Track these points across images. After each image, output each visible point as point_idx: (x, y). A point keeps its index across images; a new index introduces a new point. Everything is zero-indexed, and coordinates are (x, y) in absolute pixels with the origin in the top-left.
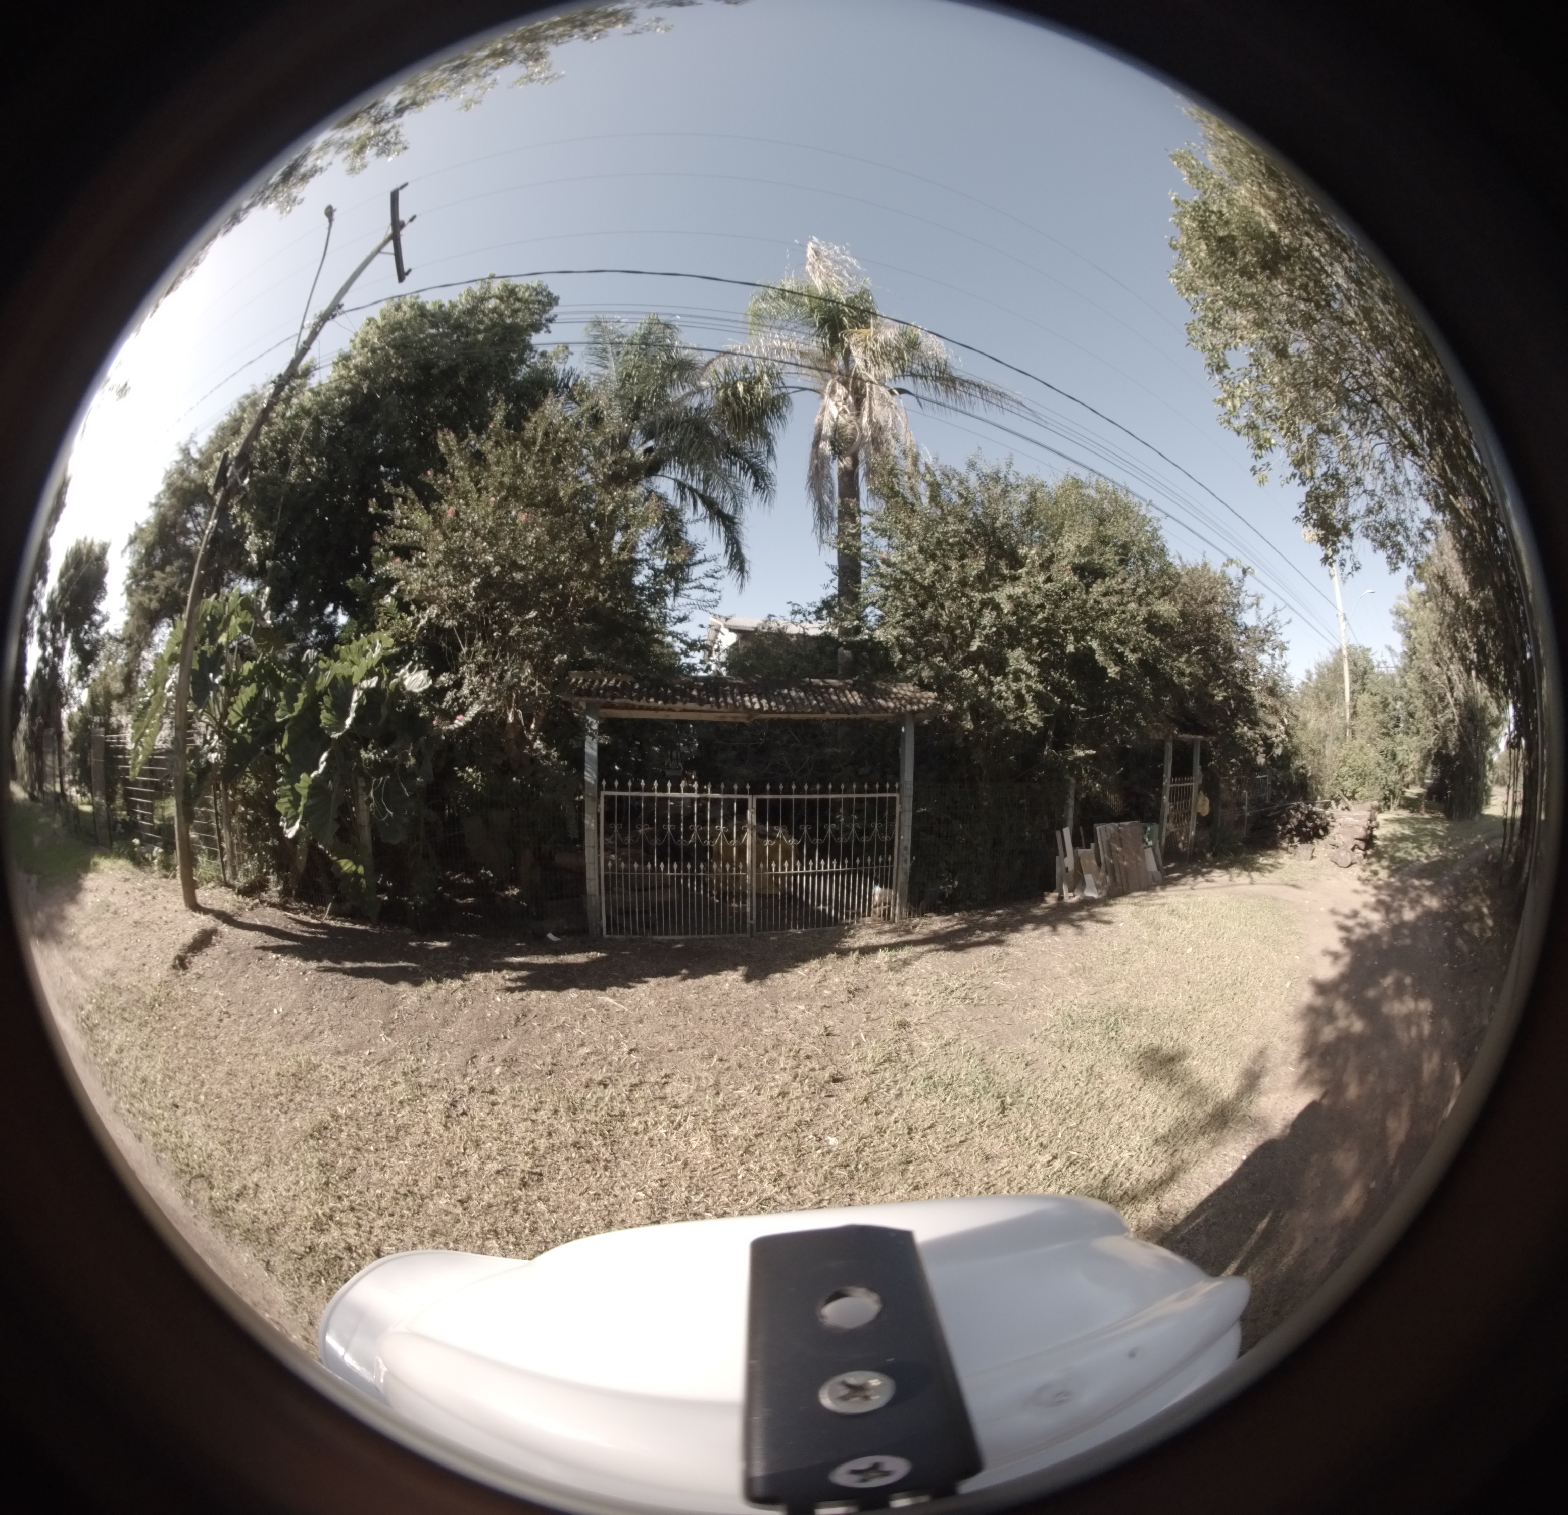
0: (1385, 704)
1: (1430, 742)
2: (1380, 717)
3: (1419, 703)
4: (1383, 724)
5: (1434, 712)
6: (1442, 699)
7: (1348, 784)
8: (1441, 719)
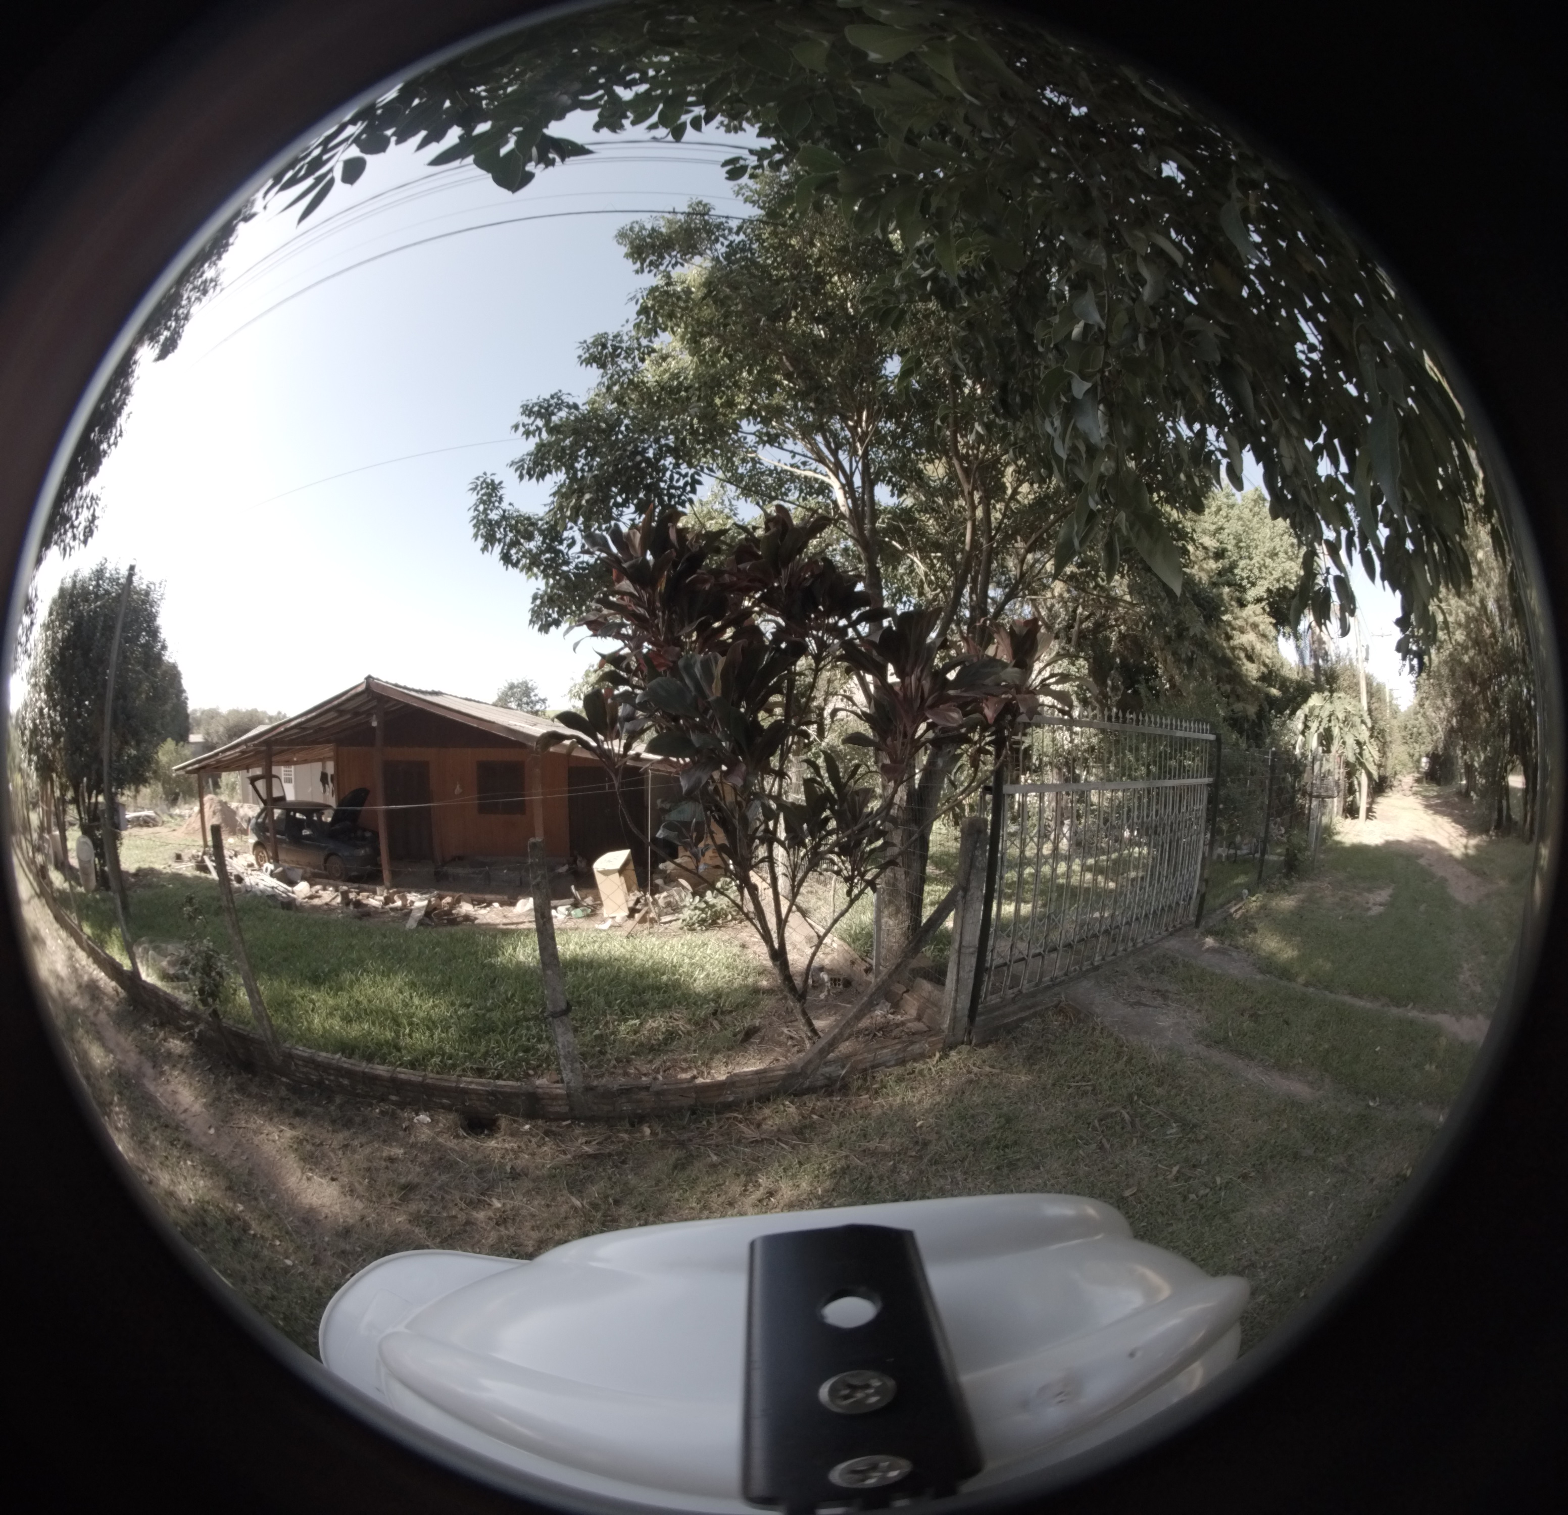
0: (1406, 727)
1: (1429, 748)
2: (1404, 734)
3: (1424, 730)
4: (1404, 737)
5: (1432, 734)
6: (1435, 728)
7: (1398, 768)
8: (1435, 738)
